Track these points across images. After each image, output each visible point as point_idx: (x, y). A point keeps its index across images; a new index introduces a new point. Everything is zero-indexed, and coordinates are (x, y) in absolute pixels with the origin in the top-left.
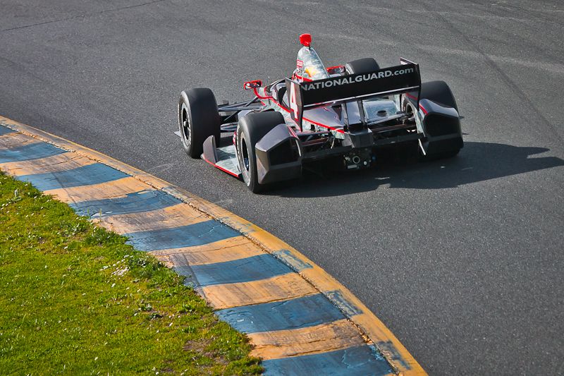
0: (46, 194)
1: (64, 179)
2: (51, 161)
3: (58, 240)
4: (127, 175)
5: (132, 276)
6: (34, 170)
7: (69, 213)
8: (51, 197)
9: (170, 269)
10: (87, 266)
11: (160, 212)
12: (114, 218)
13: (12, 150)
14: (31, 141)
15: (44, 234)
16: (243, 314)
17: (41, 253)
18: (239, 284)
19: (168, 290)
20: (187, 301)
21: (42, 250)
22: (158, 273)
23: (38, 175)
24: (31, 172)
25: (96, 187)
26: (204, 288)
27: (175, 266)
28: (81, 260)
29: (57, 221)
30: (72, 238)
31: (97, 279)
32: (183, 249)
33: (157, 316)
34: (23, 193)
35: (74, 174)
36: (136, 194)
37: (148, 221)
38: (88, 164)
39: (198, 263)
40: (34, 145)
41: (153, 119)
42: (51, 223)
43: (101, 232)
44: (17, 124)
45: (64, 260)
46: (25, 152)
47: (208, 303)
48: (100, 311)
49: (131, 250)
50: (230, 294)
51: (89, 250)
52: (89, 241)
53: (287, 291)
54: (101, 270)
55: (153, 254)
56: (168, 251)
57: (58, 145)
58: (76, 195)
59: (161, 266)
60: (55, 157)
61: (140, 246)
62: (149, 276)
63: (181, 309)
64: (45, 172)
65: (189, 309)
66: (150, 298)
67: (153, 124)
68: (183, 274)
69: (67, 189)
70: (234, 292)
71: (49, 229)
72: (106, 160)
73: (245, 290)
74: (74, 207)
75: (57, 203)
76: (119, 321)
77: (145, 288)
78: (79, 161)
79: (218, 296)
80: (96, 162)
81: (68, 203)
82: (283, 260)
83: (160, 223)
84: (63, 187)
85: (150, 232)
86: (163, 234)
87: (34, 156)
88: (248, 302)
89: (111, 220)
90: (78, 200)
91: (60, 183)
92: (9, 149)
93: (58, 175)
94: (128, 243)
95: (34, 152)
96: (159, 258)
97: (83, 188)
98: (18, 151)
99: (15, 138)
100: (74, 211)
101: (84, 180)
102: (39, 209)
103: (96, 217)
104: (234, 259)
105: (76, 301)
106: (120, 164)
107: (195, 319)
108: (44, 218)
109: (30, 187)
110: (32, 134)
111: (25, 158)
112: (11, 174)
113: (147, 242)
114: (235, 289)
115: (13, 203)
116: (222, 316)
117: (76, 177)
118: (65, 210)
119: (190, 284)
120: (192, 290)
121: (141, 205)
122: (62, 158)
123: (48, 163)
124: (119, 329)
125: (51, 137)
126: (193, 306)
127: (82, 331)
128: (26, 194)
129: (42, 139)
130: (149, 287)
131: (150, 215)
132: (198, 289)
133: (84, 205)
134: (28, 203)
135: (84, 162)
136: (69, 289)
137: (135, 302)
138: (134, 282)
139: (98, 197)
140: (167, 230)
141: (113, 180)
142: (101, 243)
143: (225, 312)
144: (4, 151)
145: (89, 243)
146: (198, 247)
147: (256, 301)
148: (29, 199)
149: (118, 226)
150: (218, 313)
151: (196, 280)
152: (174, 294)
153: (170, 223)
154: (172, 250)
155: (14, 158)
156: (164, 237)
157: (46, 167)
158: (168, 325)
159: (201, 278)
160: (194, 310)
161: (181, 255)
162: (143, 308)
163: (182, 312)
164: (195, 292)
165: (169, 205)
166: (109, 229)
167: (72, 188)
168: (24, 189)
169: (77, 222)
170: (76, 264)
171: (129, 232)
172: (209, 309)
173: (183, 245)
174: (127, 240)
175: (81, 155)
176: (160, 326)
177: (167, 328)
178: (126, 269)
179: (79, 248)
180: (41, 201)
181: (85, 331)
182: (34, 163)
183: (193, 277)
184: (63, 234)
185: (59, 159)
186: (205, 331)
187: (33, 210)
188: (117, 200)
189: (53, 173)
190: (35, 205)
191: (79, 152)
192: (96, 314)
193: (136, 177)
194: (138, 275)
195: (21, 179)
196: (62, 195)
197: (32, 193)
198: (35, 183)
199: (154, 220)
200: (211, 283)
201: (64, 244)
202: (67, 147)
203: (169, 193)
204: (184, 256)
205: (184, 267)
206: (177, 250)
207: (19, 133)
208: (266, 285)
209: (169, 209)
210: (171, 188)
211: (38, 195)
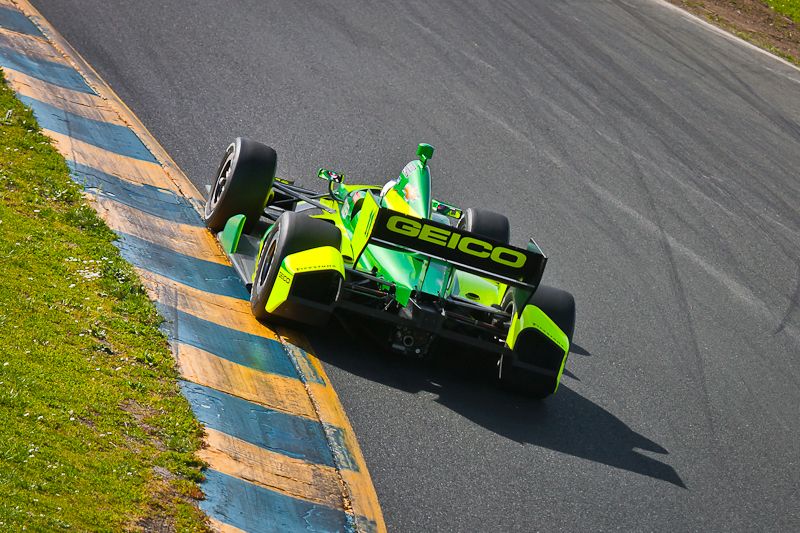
0: (44, 134)
1: (76, 126)
2: (71, 96)
3: (31, 197)
4: (155, 160)
5: (100, 286)
6: (45, 96)
7: (61, 170)
8: (49, 140)
9: (150, 301)
10: (51, 246)
11: (173, 226)
12: (114, 205)
13: (30, 59)
14: (58, 59)
15: (18, 181)
16: (213, 400)
17: (3, 202)
18: (225, 362)
19: (136, 325)
20: (152, 350)
21: (6, 199)
22: (133, 299)
23: (47, 105)
25: (110, 156)
26: (180, 344)
27: (159, 301)
28: (48, 236)
29: (42, 173)
30: (49, 204)
31: (55, 268)
32: (180, 285)
33: (107, 350)
34: (17, 117)
35: (91, 125)
36: (155, 189)
37: (153, 229)
38: (115, 123)
39: (188, 311)
40: (60, 66)
41: (222, 108)
42: (33, 172)
43: (90, 214)
44: (52, 30)
45: (26, 226)
46: (45, 70)
47: (176, 366)
48: (40, 309)
49: (114, 254)
50: (209, 368)
51: (64, 228)
52: (70, 217)
53: (280, 399)
54: (67, 260)
55: (140, 272)
56: (159, 278)
57: (89, 81)
58: (82, 154)
59: (143, 292)
60: (78, 93)
61: (129, 255)
62: (121, 297)
63: (141, 356)
64: (57, 105)
65: (150, 361)
66: (109, 324)
67: (218, 115)
68: (163, 314)
69: (74, 140)
70: (215, 368)
71: (28, 178)
72: (140, 130)
73: (229, 372)
74: (72, 167)
75: (52, 151)
76: (58, 333)
77: (110, 308)
78: (106, 113)
79: (193, 363)
80: (125, 125)
81: (67, 158)
82: (294, 359)
83: (166, 238)
84: (70, 136)
85: (150, 244)
86: (164, 253)
87: (53, 80)
88: (226, 388)
89: (109, 205)
90: (80, 160)
91: (69, 129)
92: (27, 55)
93: (70, 118)
94: (115, 243)
95: (56, 75)
96: (144, 281)
97: (94, 150)
98: (36, 64)
99: (41, 46)
100: (69, 171)
101: (100, 140)
102: (27, 148)
103: (93, 193)
104: (236, 328)
105: (17, 283)
106: (152, 142)
107: (151, 376)
108: (27, 162)
109: (30, 115)
111: (41, 76)
112: (14, 87)
113: (140, 255)
114: (218, 365)
116: (186, 390)
117: (92, 132)
118: (59, 166)
119: (166, 332)
120: (165, 339)
121: (155, 206)
122: (86, 99)
123: (67, 97)
124: (53, 342)
125: (86, 67)
126: (157, 360)
127: (6, 322)
128: (20, 121)
129: (73, 64)
130: (114, 309)
131: (160, 223)
132: (172, 343)
133: (85, 171)
134: (17, 133)
136: (15, 263)
137: (89, 319)
138: (99, 295)
139: (107, 170)
140: (171, 252)
141: (136, 157)
142: (83, 227)
143: (192, 386)
144: (20, 55)
145: (68, 220)
146: (199, 292)
147: (237, 393)
149: (114, 217)
150: (183, 384)
151: (177, 330)
152: (141, 333)
153: (178, 245)
154: (165, 279)
155: (27, 70)
156: (162, 257)
157: (62, 101)
158: (114, 367)
159: (183, 331)
160: (155, 365)
161: (173, 291)
162: (94, 331)
163: (139, 360)
164: (167, 344)
165: (189, 222)
166: (101, 215)
167: (80, 142)
168: (21, 113)
169: (65, 187)
170: (40, 237)
171: (124, 231)
172: (174, 373)
173: (182, 280)
174: (115, 239)
175: (111, 107)
176: (105, 363)
177: (112, 371)
178: (97, 274)
179: (53, 219)
180: (35, 139)
181: (10, 324)
182: (49, 87)
183: (174, 325)
184: (41, 193)
185: (82, 98)
186: (156, 397)
187: (20, 144)
188: (128, 185)
189: (66, 112)
190: (25, 141)
191: (111, 103)
192: (33, 311)
193: (166, 169)
194: (108, 289)
195: (22, 100)
196: (65, 145)
198: (38, 113)
199: (161, 232)
200: (192, 344)
201: (37, 205)
202: (99, 90)
203: (196, 208)
204: (176, 294)
206: (171, 282)
207: (50, 43)
209: (185, 227)
211: (35, 130)
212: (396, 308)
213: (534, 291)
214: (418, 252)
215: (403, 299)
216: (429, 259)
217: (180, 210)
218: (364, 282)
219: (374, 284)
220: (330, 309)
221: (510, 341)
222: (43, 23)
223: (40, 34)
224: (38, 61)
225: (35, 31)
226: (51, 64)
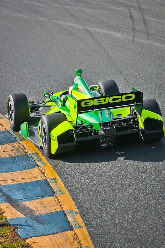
212: (96, 133)
213: (142, 105)
214: (95, 110)
215: (97, 128)
216: (100, 110)
218: (80, 128)
219: (84, 127)
220: (74, 143)
221: (141, 126)
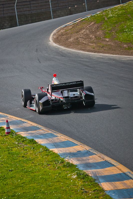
0: (51, 150)
1: (57, 145)
2: (53, 139)
3: (54, 165)
4: (77, 145)
5: (78, 178)
6: (47, 142)
7: (58, 156)
8: (52, 151)
9: (90, 177)
10: (63, 174)
11: (88, 158)
12: (73, 159)
13: (40, 135)
14: (46, 132)
15: (50, 163)
16: (114, 192)
17: (48, 169)
18: (113, 183)
19: (90, 183)
20: (96, 187)
21: (49, 168)
23: (48, 144)
24: (46, 143)
25: (67, 148)
26: (101, 183)
27: (92, 176)
28: (61, 172)
29: (54, 159)
30: (59, 165)
31: (66, 179)
32: (95, 170)
33: (86, 192)
34: (43, 149)
35: (60, 144)
36: (80, 151)
37: (84, 160)
38: (65, 141)
39: (100, 175)
40: (47, 134)
41: (87, 127)
42: (52, 160)
43: (68, 163)
44: (42, 127)
45: (56, 172)
46: (44, 136)
47: (103, 188)
48: (67, 189)
49: (78, 169)
50: (110, 185)
51: (64, 169)
52: (64, 166)
53: (129, 185)
54: (68, 176)
55: (85, 171)
56: (90, 170)
57: (55, 134)
58: (61, 151)
59: (88, 175)
60: (54, 138)
61: (81, 168)
62: (83, 178)
63: (94, 190)
64: (50, 143)
65: (96, 190)
66: (83, 186)
67: (86, 128)
68: (95, 178)
69: (57, 149)
70: (111, 185)
71: (51, 162)
72: (71, 140)
73: (115, 185)
74: (60, 155)
75: (54, 153)
76: (73, 193)
77: (82, 182)
78: (62, 139)
79: (106, 186)
80: (67, 140)
81: (58, 153)
82: (128, 175)
83: (87, 161)
84: (56, 148)
85: (84, 164)
86: (88, 165)
87: (47, 137)
88: (116, 188)
89: (71, 159)
90: (61, 152)
91: (55, 146)
92: (39, 135)
93: (54, 144)
94: (77, 167)
95: (47, 136)
96: (87, 173)
97: (63, 148)
98: (42, 136)
99: (41, 131)
100: (60, 156)
101: (63, 146)
102: (48, 155)
103: (67, 158)
104: (112, 174)
105: (59, 186)
107: (98, 193)
108: (50, 158)
109: (46, 147)
110: (47, 130)
111: (44, 138)
112: (40, 143)
113: (83, 167)
114: (112, 184)
115: (40, 152)
116: (107, 193)
117: (61, 145)
118: (57, 156)
119: (97, 182)
120: (97, 184)
121: (82, 155)
122: (56, 138)
123: (52, 140)
124: (73, 195)
125: (53, 131)
126: (98, 189)
127: (61, 195)
128: (44, 150)
129: (50, 132)
130: (83, 182)
131: (84, 158)
132: (99, 184)
133: (63, 154)
134: (45, 153)
135: (63, 140)
136: (57, 182)
137: (79, 187)
138: (78, 180)
139: (68, 152)
140: (90, 163)
141: (73, 146)
142: (68, 167)
143: (108, 191)
144: (38, 135)
145: (64, 167)
146: (100, 170)
147: (119, 188)
148: (45, 152)
149: (74, 161)
150: (106, 192)
151: (99, 180)
152: (92, 185)
153: (91, 161)
154: (91, 170)
155: (41, 138)
156: (88, 166)
157: (51, 141)
158: (89, 195)
159: (100, 180)
160: (98, 190)
161: (94, 172)
162: (81, 189)
163: (94, 191)
164: (98, 184)
165: (91, 155)
166: (71, 162)
167: (59, 148)
168: (44, 148)
169: (60, 160)
170: (60, 173)
171: (77, 164)
172: (103, 190)
173: (95, 169)
174: (77, 166)
175: (62, 138)
176: (87, 195)
177: (89, 196)
178: (76, 176)
179: (61, 168)
180: (49, 152)
181: (62, 196)
182: (47, 140)
183: (98, 179)
184: (56, 163)
185: (55, 138)
186: (101, 197)
187: (46, 155)
188: (74, 153)
189: (53, 143)
190: (47, 153)
191: (62, 137)
192: (66, 190)
193: (80, 146)
194: (80, 178)
195: (43, 145)
196: (56, 150)
197: (46, 149)
199: (86, 160)
200: (104, 182)
201: (56, 167)
202: (58, 135)
203: (91, 151)
204: (95, 172)
205: (95, 176)
206: (93, 170)
207: (43, 130)
208: (122, 183)
209: (90, 157)
210: (91, 150)
211: (48, 150)
217: (88, 153)
222: (39, 126)
223: (40, 129)
224: (42, 135)
225: (39, 129)
226: (45, 134)
